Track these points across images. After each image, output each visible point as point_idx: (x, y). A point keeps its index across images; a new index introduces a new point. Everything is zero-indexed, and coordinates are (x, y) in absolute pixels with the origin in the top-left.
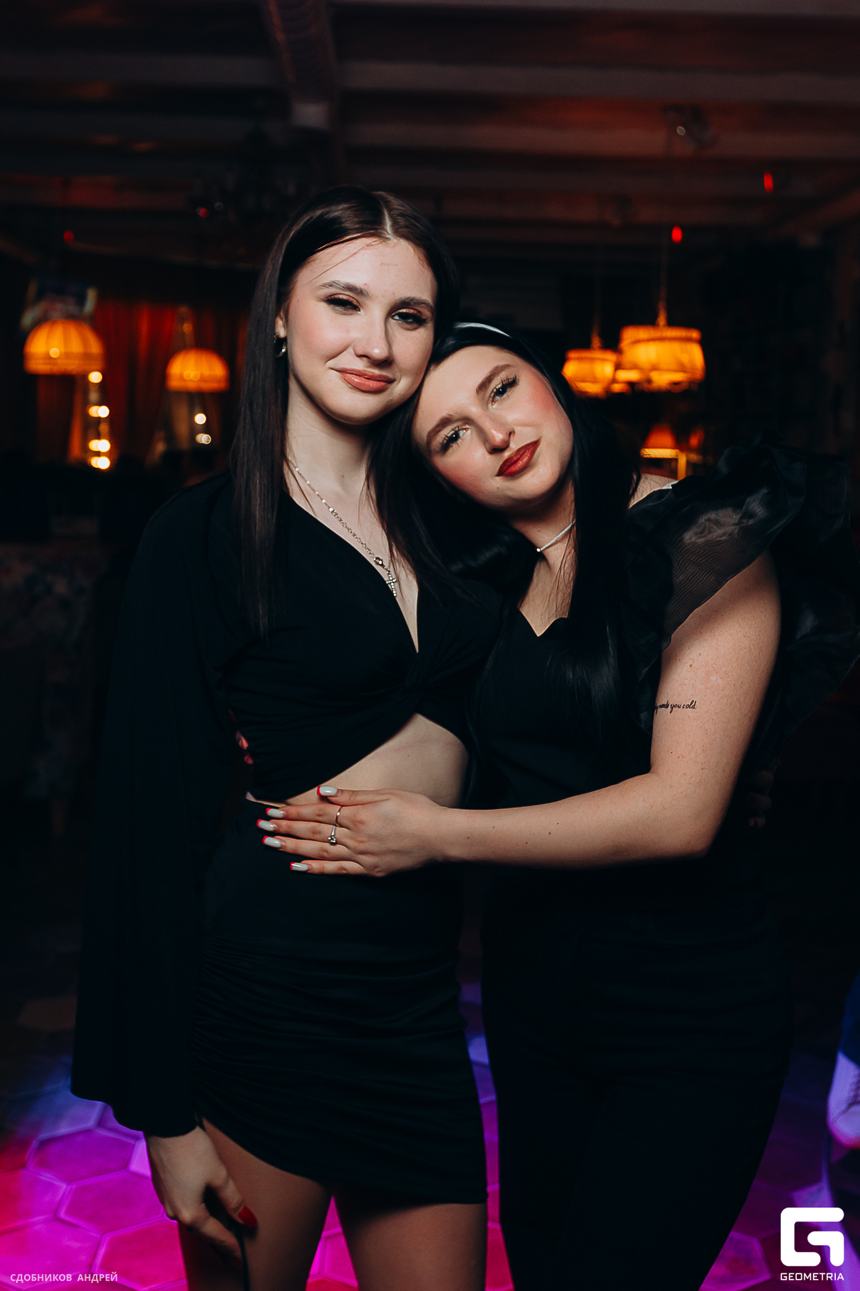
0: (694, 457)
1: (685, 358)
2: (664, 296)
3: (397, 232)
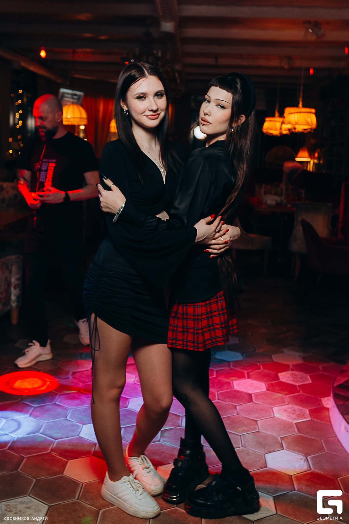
0: (316, 161)
1: (309, 120)
2: (301, 96)
3: (150, 74)
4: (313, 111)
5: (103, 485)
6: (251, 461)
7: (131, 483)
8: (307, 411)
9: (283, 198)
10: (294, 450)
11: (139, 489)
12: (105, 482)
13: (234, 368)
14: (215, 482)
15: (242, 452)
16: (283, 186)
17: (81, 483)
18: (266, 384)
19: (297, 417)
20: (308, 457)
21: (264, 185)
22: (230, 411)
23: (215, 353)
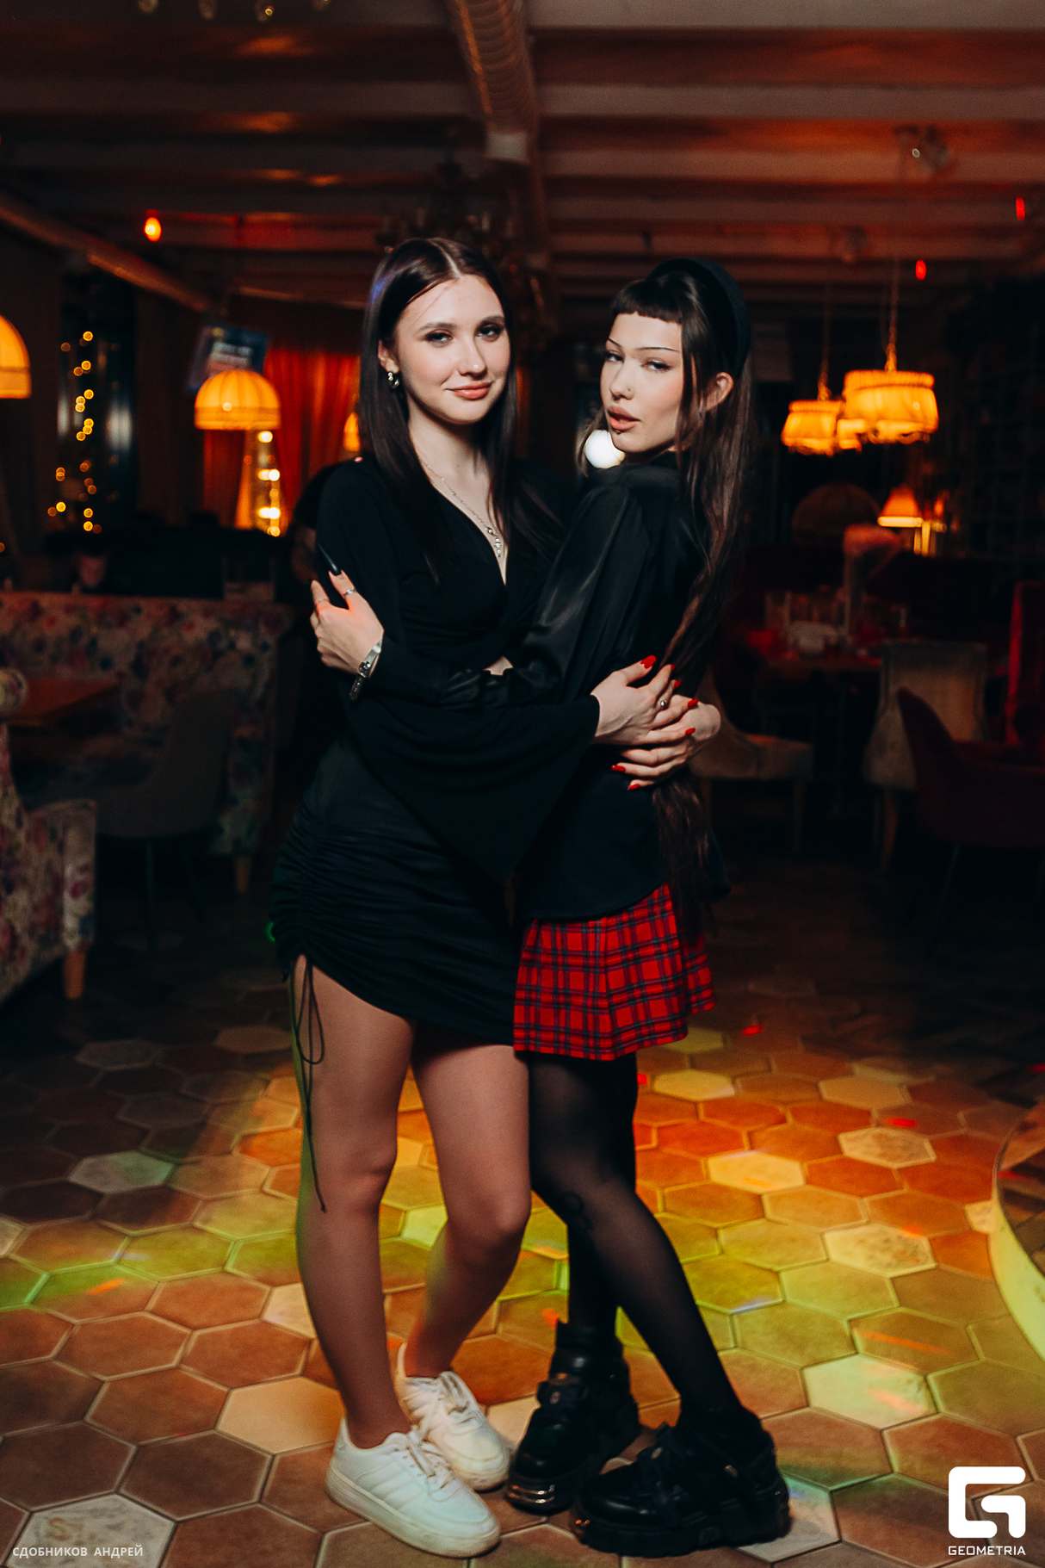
1: (916, 406)
2: (893, 336)
3: (463, 271)
4: (928, 380)
5: (334, 1461)
6: (763, 1389)
7: (416, 1453)
8: (923, 1243)
9: (844, 631)
10: (888, 1356)
11: (436, 1469)
12: (337, 1450)
13: (709, 1120)
14: (659, 1451)
15: (737, 1362)
16: (844, 596)
17: (269, 1457)
18: (805, 1165)
19: (894, 1262)
20: (931, 1377)
21: (788, 596)
22: (702, 1244)
23: (653, 1078)
